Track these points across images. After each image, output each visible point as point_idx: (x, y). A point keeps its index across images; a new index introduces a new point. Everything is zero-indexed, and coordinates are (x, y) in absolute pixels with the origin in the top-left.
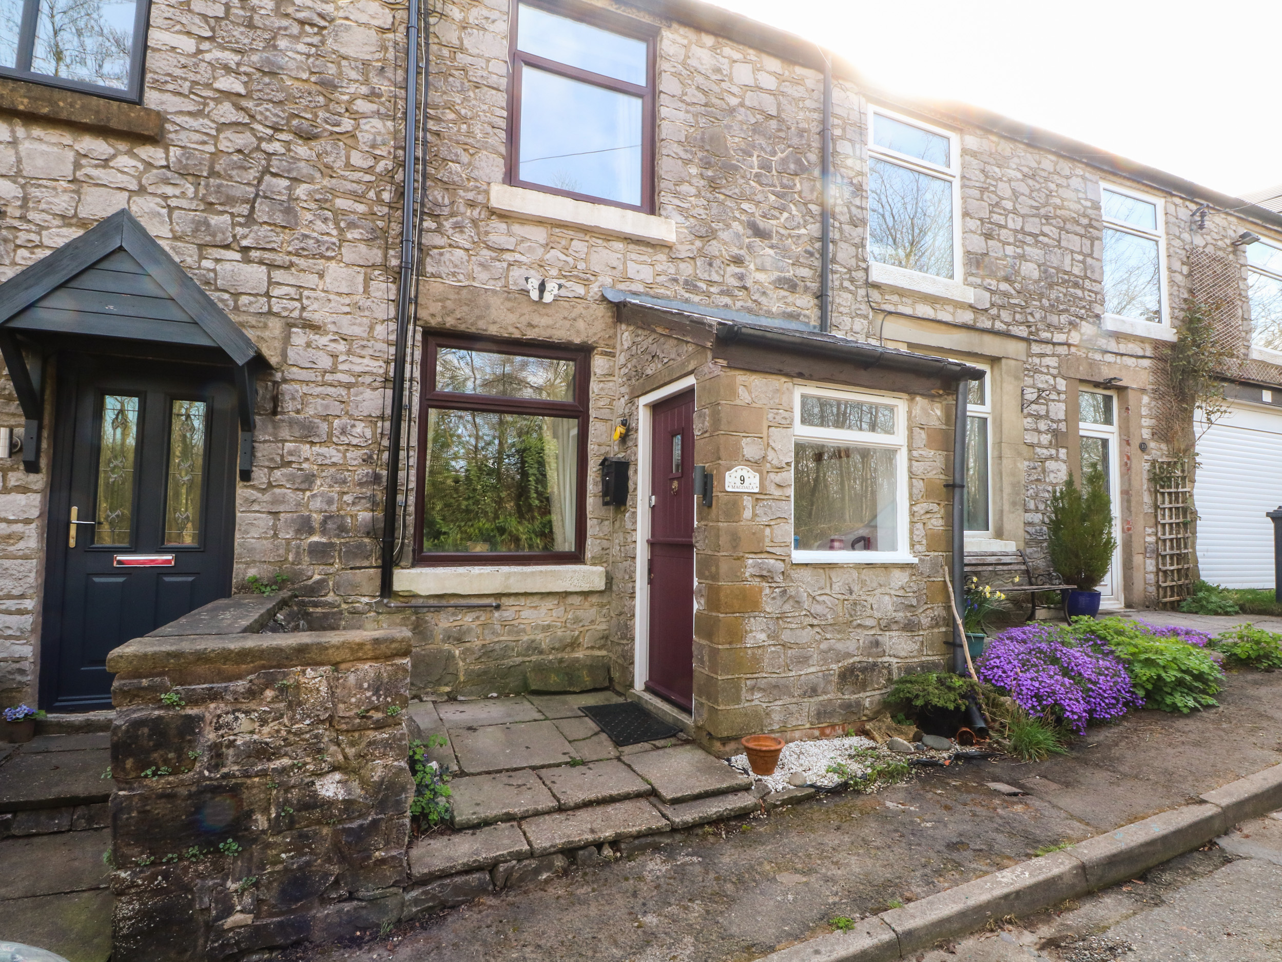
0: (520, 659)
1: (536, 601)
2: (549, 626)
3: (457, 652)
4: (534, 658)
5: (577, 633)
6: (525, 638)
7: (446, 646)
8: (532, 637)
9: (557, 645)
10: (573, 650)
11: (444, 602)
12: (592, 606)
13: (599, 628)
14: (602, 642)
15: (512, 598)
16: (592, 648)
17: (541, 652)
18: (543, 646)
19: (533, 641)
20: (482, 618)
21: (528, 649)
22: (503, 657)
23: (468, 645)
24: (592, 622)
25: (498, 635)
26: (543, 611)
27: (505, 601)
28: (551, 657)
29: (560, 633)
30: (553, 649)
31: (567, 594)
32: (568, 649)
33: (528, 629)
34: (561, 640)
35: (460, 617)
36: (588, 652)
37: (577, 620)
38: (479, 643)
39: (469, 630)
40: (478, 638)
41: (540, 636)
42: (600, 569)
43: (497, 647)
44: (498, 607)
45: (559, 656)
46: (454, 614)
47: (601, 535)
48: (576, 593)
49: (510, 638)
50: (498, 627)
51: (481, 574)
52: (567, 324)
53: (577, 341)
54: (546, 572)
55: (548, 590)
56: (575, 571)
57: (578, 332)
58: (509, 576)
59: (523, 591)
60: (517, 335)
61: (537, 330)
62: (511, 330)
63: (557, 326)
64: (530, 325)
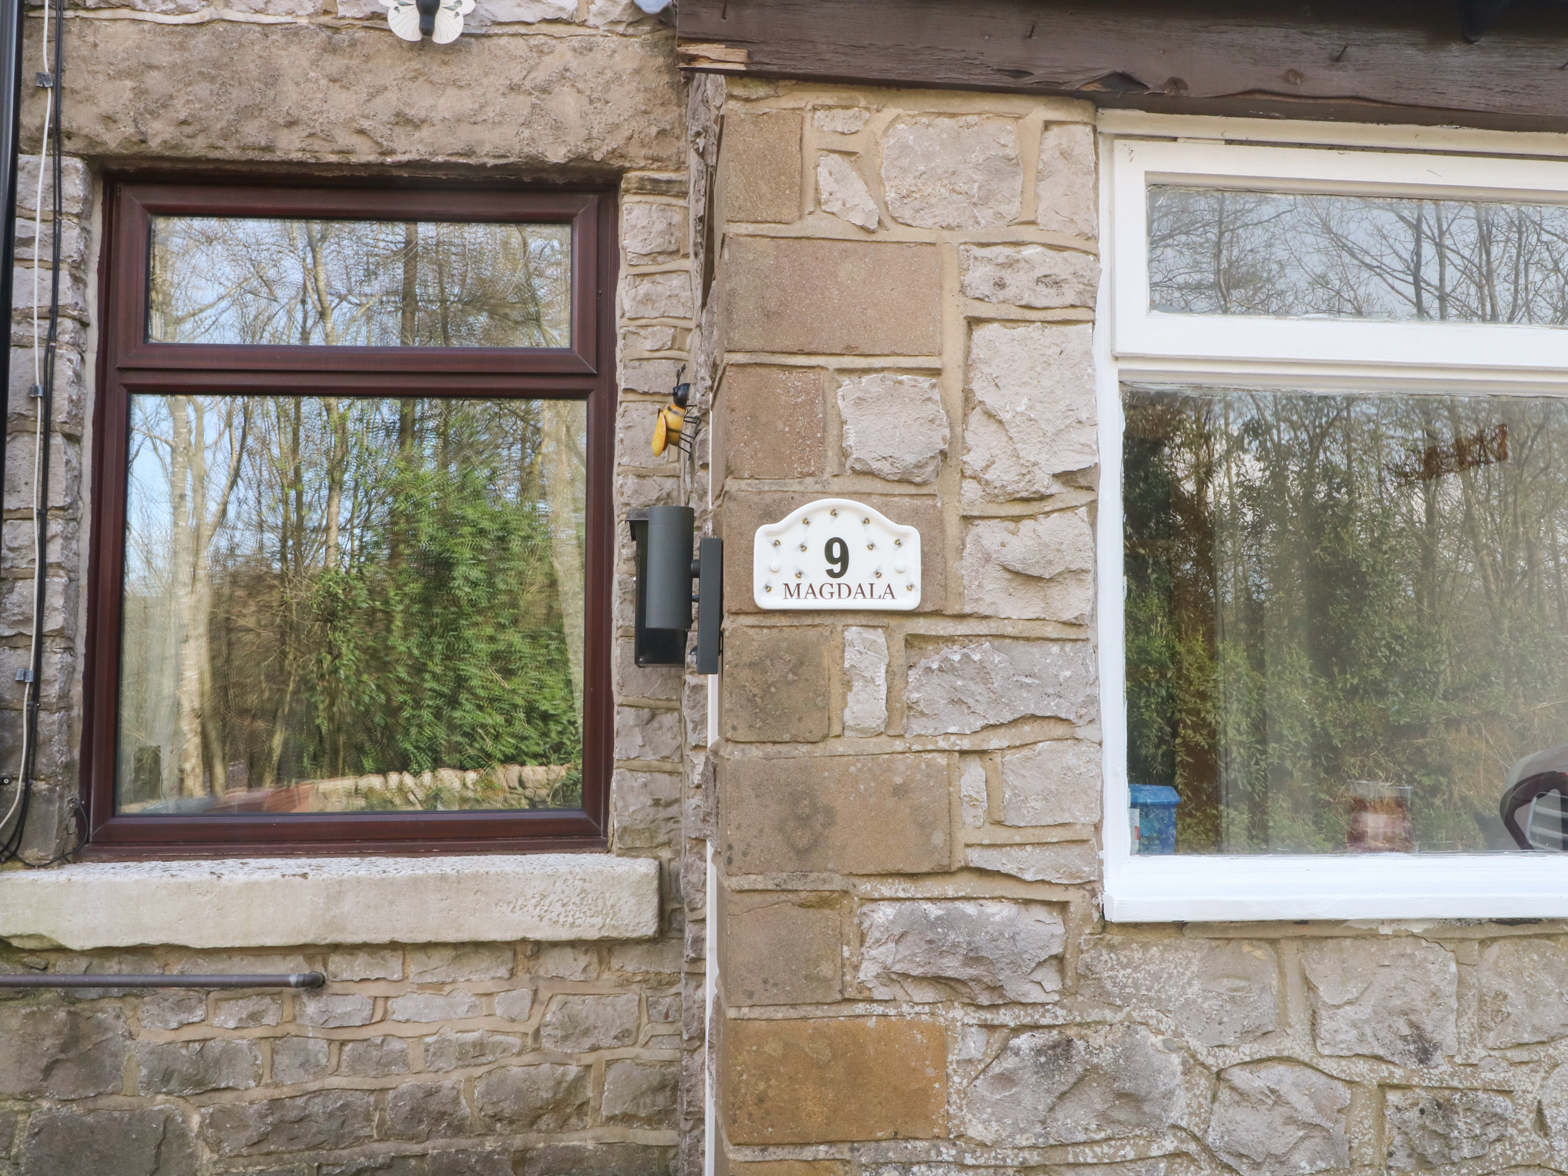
0: (385, 1150)
1: (437, 967)
2: (481, 1048)
3: (195, 1120)
4: (433, 1147)
5: (573, 1070)
6: (407, 1083)
7: (160, 1103)
8: (428, 1080)
9: (508, 1108)
10: (563, 1125)
11: (152, 970)
12: (625, 983)
13: (646, 1055)
14: (661, 1100)
15: (362, 958)
16: (627, 1119)
17: (458, 1129)
18: (465, 1108)
19: (431, 1093)
20: (270, 1019)
21: (415, 1115)
22: (338, 1140)
23: (227, 1099)
24: (625, 1036)
25: (321, 1071)
26: (463, 998)
27: (337, 965)
28: (489, 1145)
29: (516, 1070)
30: (497, 1118)
31: (539, 948)
32: (547, 1121)
33: (415, 1054)
34: (520, 1094)
35: (199, 1014)
36: (615, 1133)
37: (573, 1030)
38: (260, 1094)
39: (230, 1055)
40: (258, 1078)
41: (452, 1079)
42: (645, 867)
43: (316, 1107)
44: (315, 985)
45: (518, 1142)
46: (180, 1005)
47: (650, 757)
48: (573, 944)
49: (358, 1082)
50: (318, 1046)
51: (251, 886)
52: (522, 104)
53: (557, 155)
54: (459, 879)
55: (465, 937)
56: (553, 877)
57: (558, 127)
58: (338, 890)
59: (385, 938)
60: (365, 154)
61: (425, 132)
62: (345, 139)
63: (490, 113)
64: (403, 120)
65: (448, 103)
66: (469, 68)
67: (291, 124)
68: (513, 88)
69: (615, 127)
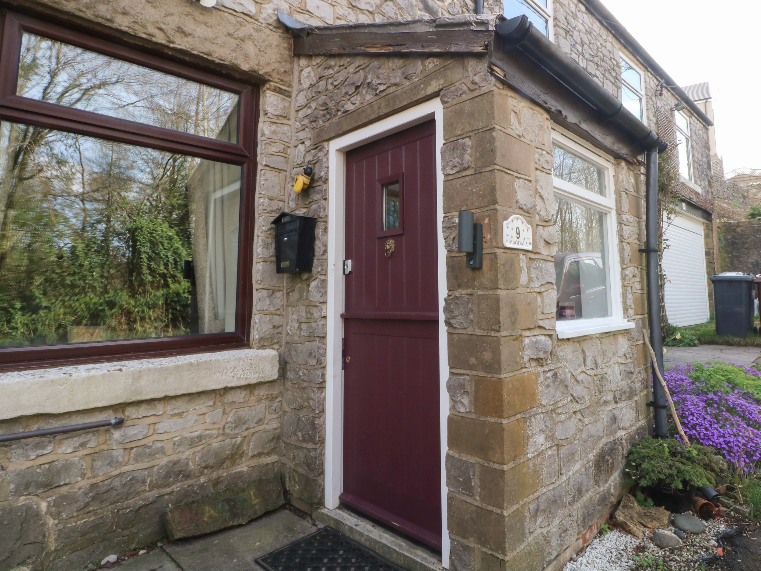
0: (155, 493)
1: (181, 406)
2: (200, 438)
3: (44, 506)
4: (176, 487)
5: (239, 439)
6: (163, 461)
7: (22, 500)
8: (175, 457)
9: (211, 462)
10: (234, 464)
11: (19, 430)
12: (259, 400)
13: (268, 427)
14: (272, 444)
15: (144, 407)
16: (259, 455)
17: (187, 476)
18: (192, 466)
19: (175, 463)
20: (92, 444)
21: (168, 475)
22: (128, 496)
23: (64, 490)
24: (260, 421)
25: (120, 464)
26: (191, 417)
27: (131, 412)
28: (202, 480)
29: (215, 444)
30: (206, 467)
31: (227, 390)
32: (228, 463)
33: (169, 448)
34: (217, 454)
35: (50, 448)
36: (255, 462)
37: (239, 422)
38: (84, 484)
39: (67, 467)
40: (83, 476)
41: (186, 454)
42: (271, 353)
43: (117, 483)
44: (119, 424)
45: (214, 475)
46: (37, 446)
47: (272, 309)
48: (240, 387)
49: (139, 466)
50: (118, 454)
51: (89, 378)
52: (233, 43)
53: (245, 67)
54: (198, 364)
55: (200, 389)
56: (239, 359)
57: (246, 56)
58: (140, 374)
59: (162, 395)
60: (160, 39)
61: (190, 39)
62: (152, 29)
63: (219, 41)
64: (180, 30)
65: (200, 31)
66: (212, 19)
67: (125, 13)
68: (229, 34)
69: (268, 64)
